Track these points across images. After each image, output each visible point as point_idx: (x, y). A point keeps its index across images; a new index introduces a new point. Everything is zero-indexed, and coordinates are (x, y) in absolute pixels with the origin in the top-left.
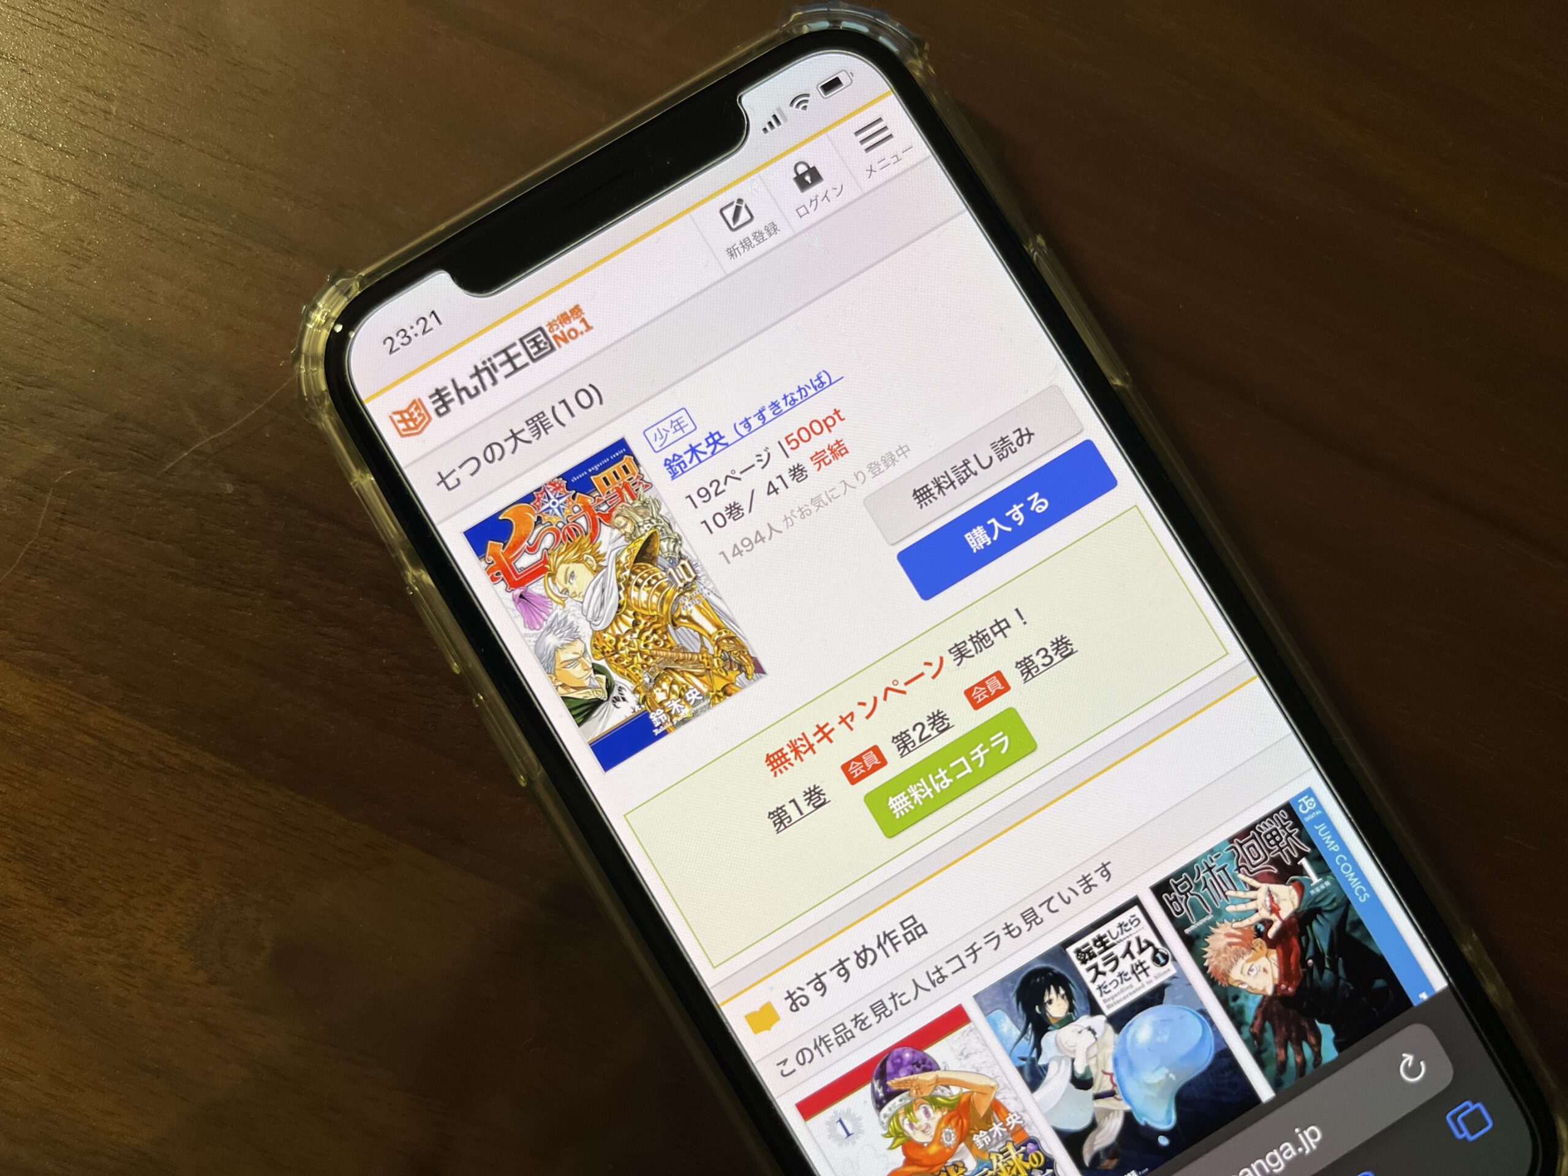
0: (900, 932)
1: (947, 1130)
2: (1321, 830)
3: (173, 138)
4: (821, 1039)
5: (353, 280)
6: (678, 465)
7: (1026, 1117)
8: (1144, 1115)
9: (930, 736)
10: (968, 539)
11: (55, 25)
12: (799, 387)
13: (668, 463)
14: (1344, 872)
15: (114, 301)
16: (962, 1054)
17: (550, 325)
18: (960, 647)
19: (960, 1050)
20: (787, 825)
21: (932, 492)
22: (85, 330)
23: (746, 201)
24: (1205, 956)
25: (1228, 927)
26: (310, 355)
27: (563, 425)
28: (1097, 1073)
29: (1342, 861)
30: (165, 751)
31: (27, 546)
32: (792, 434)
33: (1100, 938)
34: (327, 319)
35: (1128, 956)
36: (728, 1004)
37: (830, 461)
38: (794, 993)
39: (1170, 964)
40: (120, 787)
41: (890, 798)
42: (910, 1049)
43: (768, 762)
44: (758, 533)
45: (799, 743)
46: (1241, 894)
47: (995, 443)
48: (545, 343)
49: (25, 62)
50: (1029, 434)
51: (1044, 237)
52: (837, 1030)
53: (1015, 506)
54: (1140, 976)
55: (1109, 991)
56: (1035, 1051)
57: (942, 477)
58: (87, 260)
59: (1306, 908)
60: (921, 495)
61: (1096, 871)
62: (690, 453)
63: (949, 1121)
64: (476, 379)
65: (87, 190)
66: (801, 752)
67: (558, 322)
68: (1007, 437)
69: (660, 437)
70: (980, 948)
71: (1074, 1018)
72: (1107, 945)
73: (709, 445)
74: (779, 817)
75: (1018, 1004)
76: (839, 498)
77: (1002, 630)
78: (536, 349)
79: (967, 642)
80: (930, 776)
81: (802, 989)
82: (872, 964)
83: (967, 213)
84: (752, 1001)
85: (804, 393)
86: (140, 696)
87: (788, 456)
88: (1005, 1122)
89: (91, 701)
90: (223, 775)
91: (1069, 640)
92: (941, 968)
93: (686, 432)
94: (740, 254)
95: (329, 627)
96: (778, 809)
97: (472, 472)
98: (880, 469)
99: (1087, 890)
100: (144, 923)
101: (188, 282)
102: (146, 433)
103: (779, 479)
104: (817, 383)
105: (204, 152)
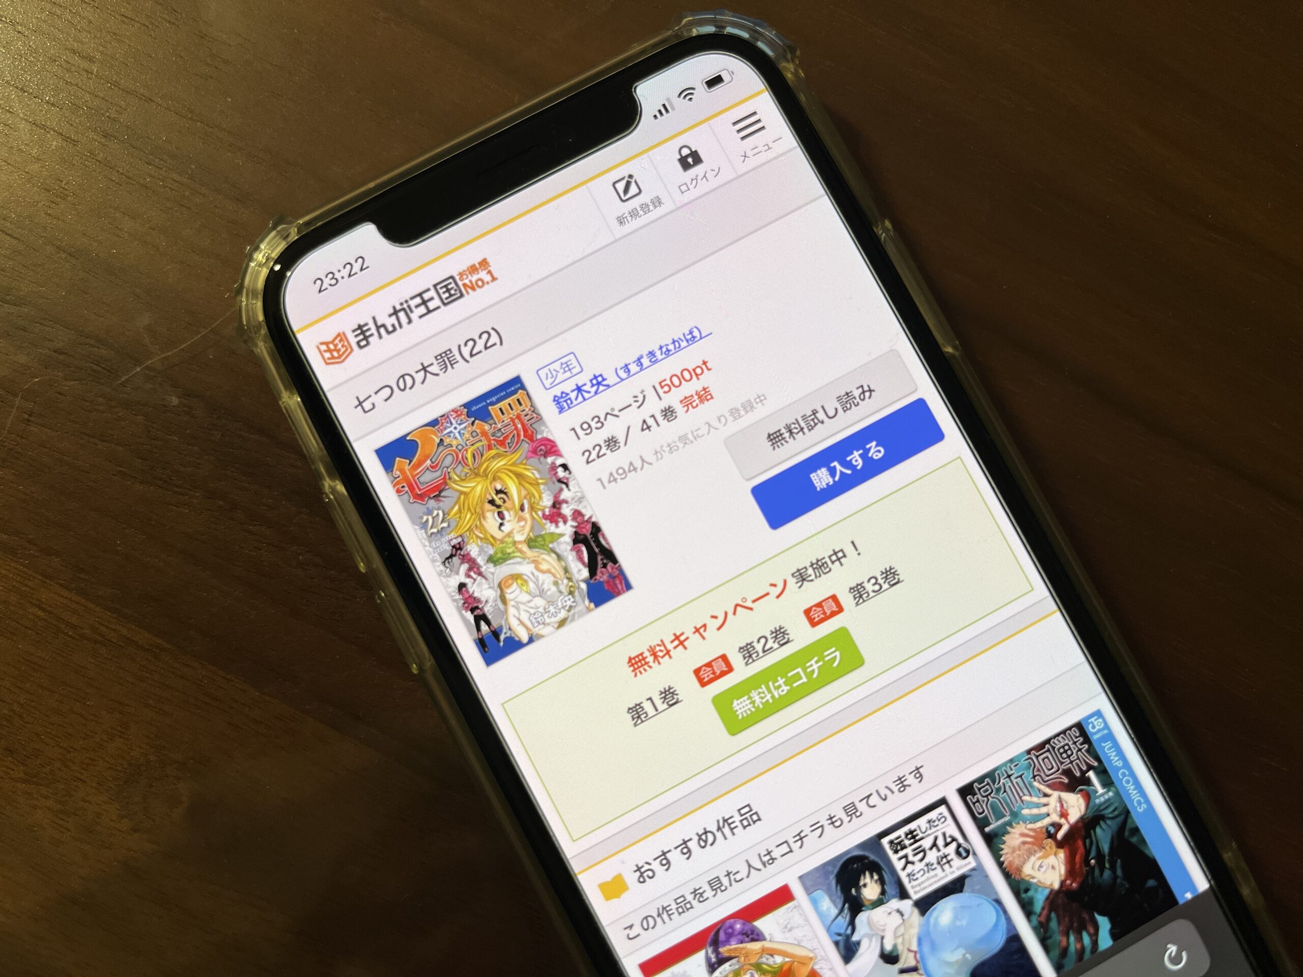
0: (737, 818)
2: (1107, 747)
3: (145, 96)
4: (664, 908)
5: (290, 228)
6: (565, 401)
9: (771, 648)
10: (813, 479)
12: (673, 340)
13: (556, 400)
14: (1125, 785)
15: (85, 234)
16: (786, 927)
17: (461, 274)
18: (802, 571)
19: (785, 924)
20: (644, 719)
21: (784, 436)
22: (58, 257)
23: (635, 177)
24: (1001, 852)
26: (251, 289)
27: (467, 362)
28: (902, 953)
29: (1124, 775)
30: (106, 626)
32: (665, 380)
33: (911, 832)
34: (267, 259)
35: (934, 849)
36: (585, 873)
37: (697, 405)
38: (642, 867)
39: (971, 858)
40: (65, 655)
41: (735, 701)
42: (741, 921)
43: (630, 664)
44: (631, 464)
45: (658, 648)
46: (1035, 799)
47: (840, 396)
48: (456, 290)
49: (21, 25)
50: (870, 391)
51: (891, 221)
52: (679, 901)
53: (855, 452)
54: (944, 867)
55: (917, 879)
56: (850, 928)
57: (794, 423)
58: (64, 197)
59: (1090, 814)
60: (775, 438)
61: (911, 773)
62: (576, 392)
64: (393, 319)
65: (68, 138)
66: (659, 656)
67: (467, 273)
68: (851, 392)
69: (551, 376)
70: (806, 836)
71: (885, 901)
72: (917, 838)
73: (593, 385)
74: (637, 713)
76: (704, 437)
77: (839, 559)
78: (447, 295)
79: (808, 567)
80: (771, 683)
81: (649, 864)
82: (712, 844)
83: (826, 197)
84: (605, 872)
85: (677, 345)
86: (86, 577)
87: (660, 398)
89: (44, 579)
90: (154, 650)
91: (896, 571)
92: (771, 851)
93: (574, 374)
94: (628, 222)
95: (255, 525)
96: (637, 705)
97: (385, 398)
98: (739, 414)
99: (902, 789)
100: (79, 775)
101: (150, 221)
102: (106, 350)
103: (652, 418)
104: (689, 337)
105: (170, 110)
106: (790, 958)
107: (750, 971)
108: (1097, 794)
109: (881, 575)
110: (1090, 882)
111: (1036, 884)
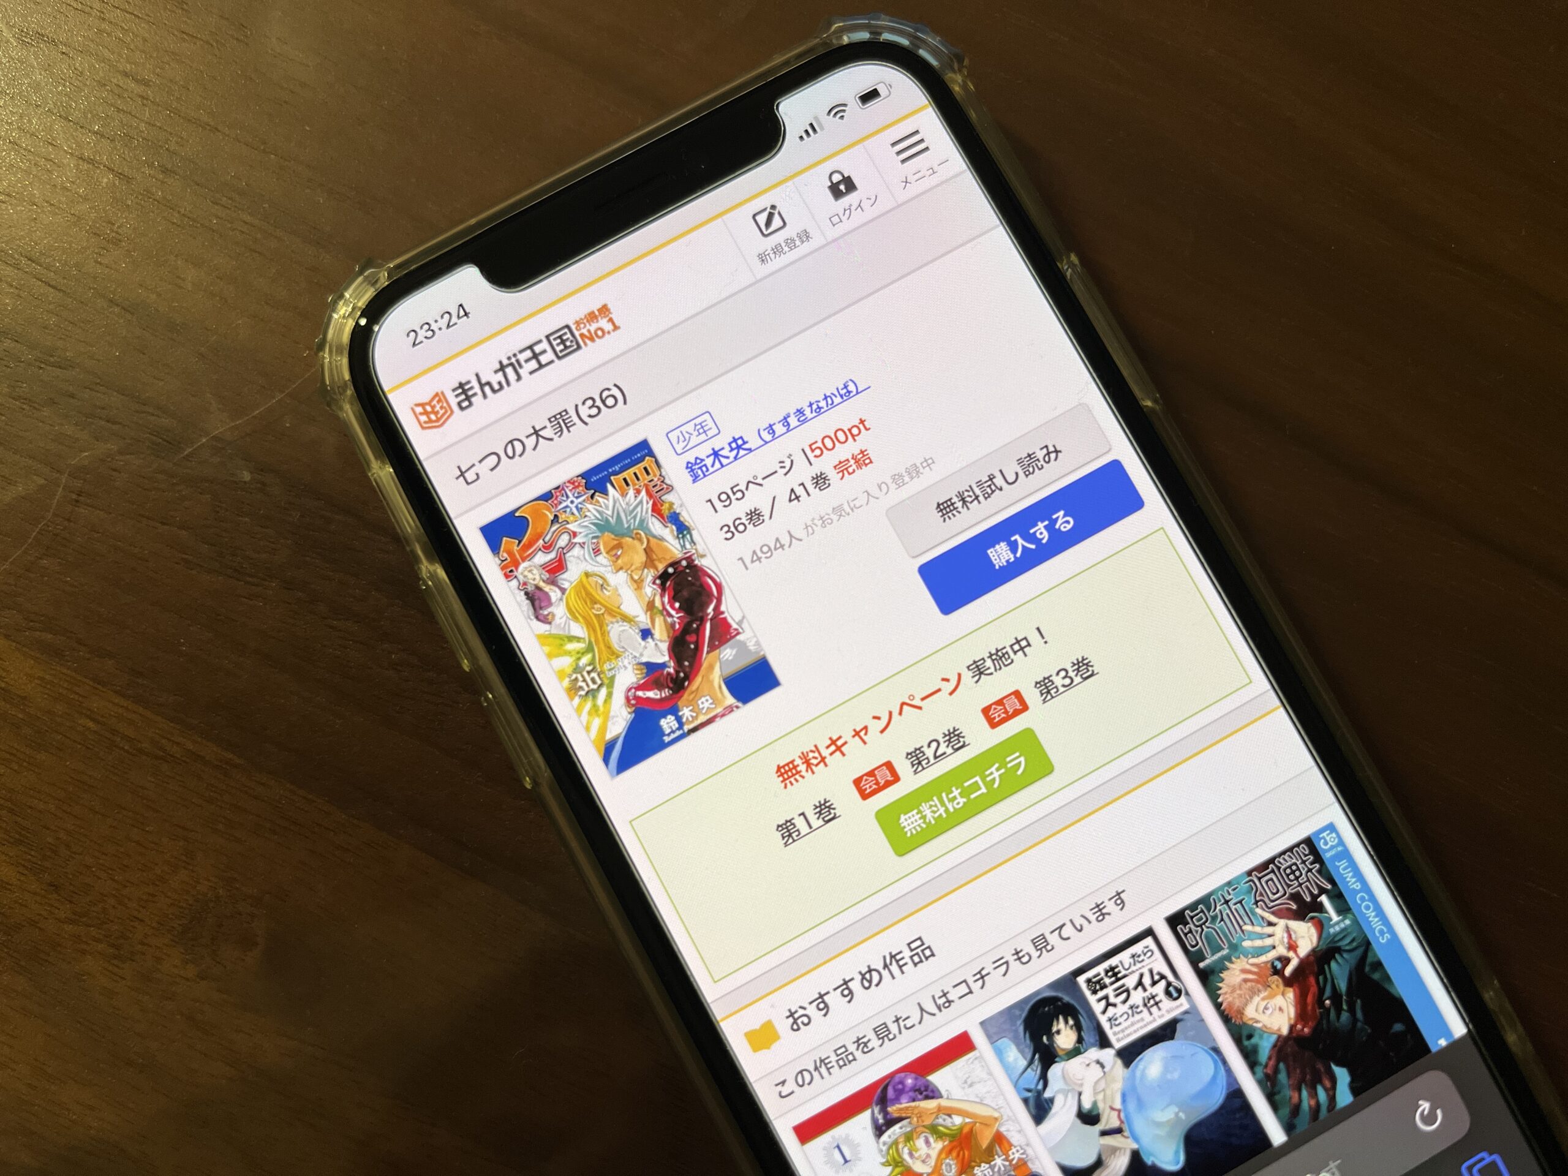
0: (907, 953)
1: (948, 1161)
2: (1342, 867)
3: (208, 125)
4: (822, 1061)
5: (379, 272)
6: (700, 468)
7: (1030, 1151)
8: (1152, 1154)
9: (944, 753)
10: (991, 555)
11: (97, 10)
12: (825, 395)
13: (690, 467)
14: (1364, 911)
15: (141, 285)
16: (966, 1082)
17: (578, 323)
18: (979, 663)
19: (964, 1078)
20: (796, 838)
21: (955, 506)
22: (111, 313)
23: (779, 207)
24: (1219, 992)
25: (1244, 963)
26: (334, 344)
27: (586, 423)
28: (1104, 1110)
29: (1363, 899)
30: (168, 739)
31: (40, 526)
32: (816, 442)
33: (1112, 969)
34: (354, 309)
35: (1140, 988)
36: (728, 1021)
37: (854, 471)
38: (796, 1012)
39: (1183, 999)
40: (119, 773)
41: (902, 816)
42: (913, 1075)
43: (779, 774)
44: (777, 540)
45: (811, 755)
46: (1258, 929)
47: (1021, 459)
48: (572, 341)
49: (65, 45)
50: (1057, 452)
51: (1078, 255)
52: (839, 1052)
53: (1039, 523)
54: (1151, 1009)
55: (1120, 1024)
56: (1041, 1082)
57: (967, 491)
58: (116, 242)
59: (1324, 947)
60: (945, 508)
61: (1110, 899)
62: (712, 457)
63: (950, 1152)
65: (120, 174)
66: (813, 764)
67: (585, 321)
68: (1034, 453)
69: (683, 439)
70: (988, 974)
71: (1082, 1050)
72: (1119, 975)
73: (732, 450)
74: (788, 831)
75: (1025, 1033)
76: (862, 508)
77: (1022, 649)
78: (562, 347)
79: (986, 659)
80: (944, 795)
81: (804, 1008)
82: (877, 985)
83: (1001, 227)
84: (752, 1019)
85: (830, 401)
86: (145, 682)
87: (811, 464)
88: (1008, 1156)
89: (96, 685)
90: (224, 766)
91: (1090, 662)
92: (948, 993)
93: (709, 437)
94: (771, 260)
95: (340, 620)
96: (787, 822)
97: (492, 466)
98: (903, 481)
99: (1101, 918)
100: (135, 913)
101: (217, 270)
102: (166, 419)
103: (802, 487)
104: (843, 392)
105: (239, 142)
106: (971, 1118)
107: (924, 1134)
108: (1331, 923)
109: (1072, 667)
111: (1260, 1029)
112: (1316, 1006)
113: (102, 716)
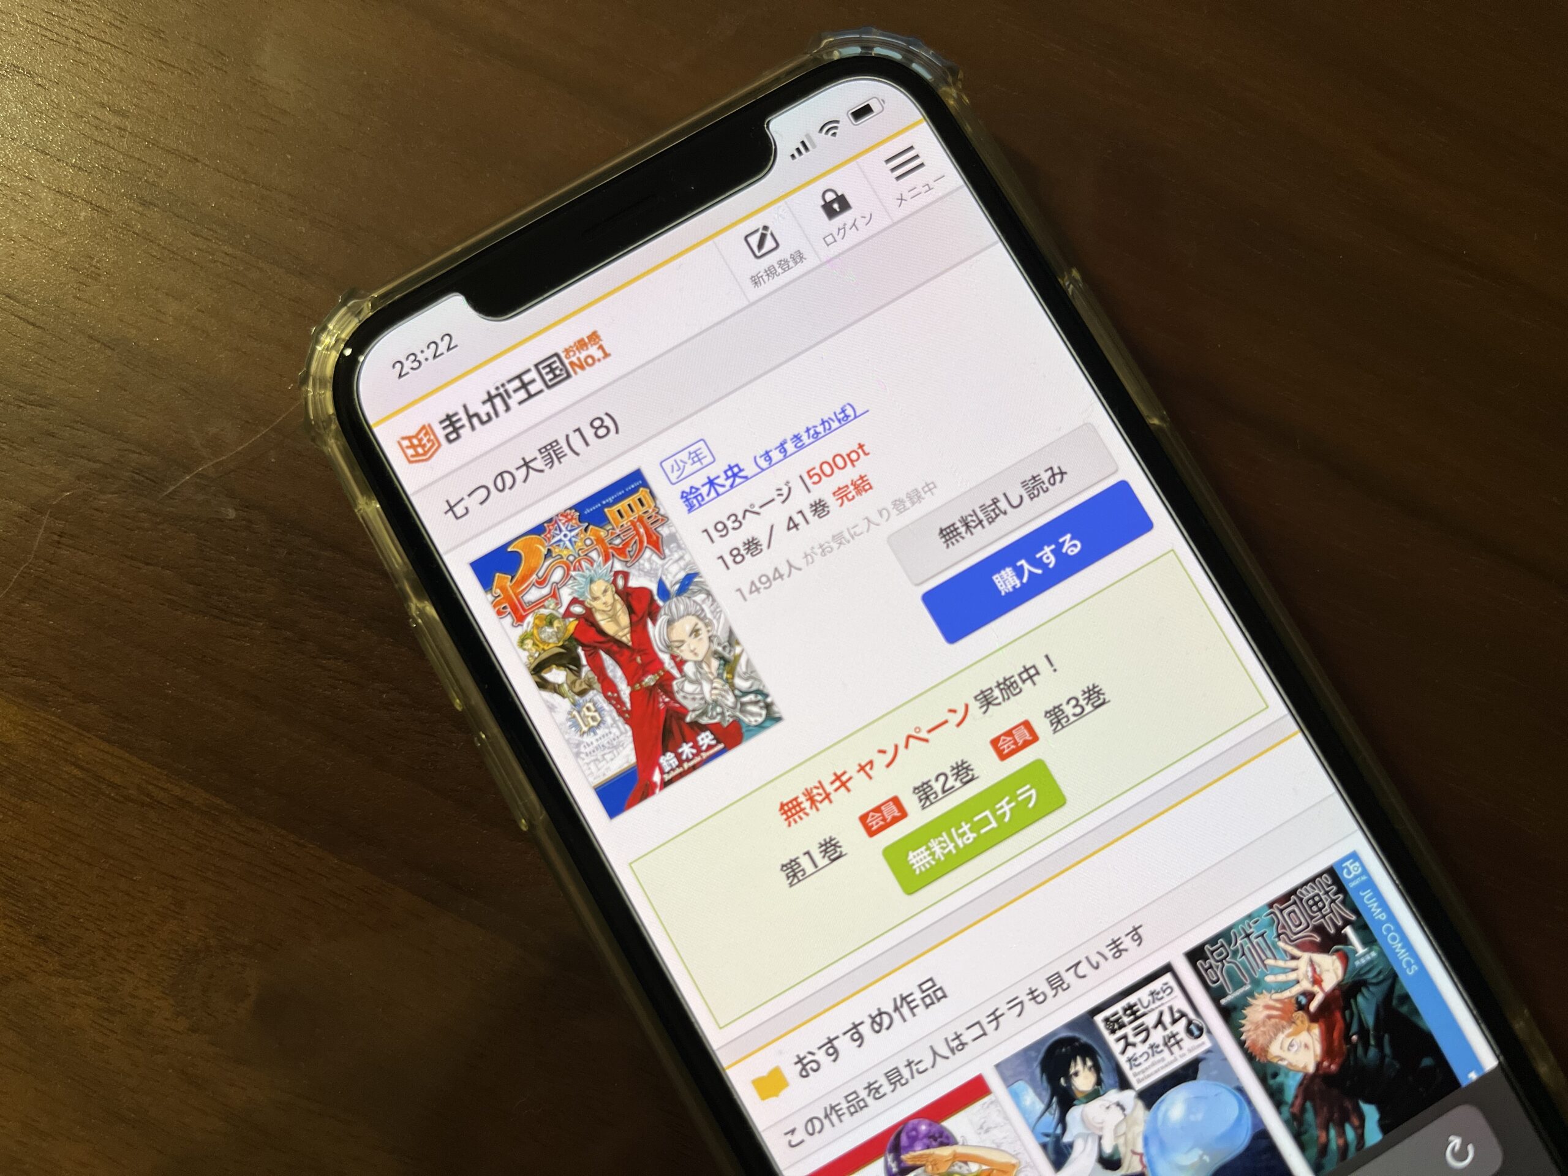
0: (918, 995)
2: (1366, 897)
3: (189, 156)
4: (832, 1108)
5: (364, 302)
6: (696, 497)
9: (953, 787)
10: (996, 581)
11: (73, 41)
12: (822, 420)
13: (685, 496)
14: (1391, 942)
15: (121, 321)
16: (981, 1128)
17: (567, 351)
18: (986, 693)
19: (980, 1123)
20: (801, 878)
21: (959, 531)
22: (90, 349)
23: (771, 228)
24: (1242, 1029)
26: (318, 377)
27: (577, 454)
28: (1126, 1153)
29: (1389, 930)
30: (155, 785)
31: (22, 569)
32: (814, 469)
33: (1130, 1007)
34: (337, 341)
35: (1160, 1027)
36: (734, 1068)
37: (854, 497)
38: (805, 1058)
39: (1204, 1037)
40: (106, 821)
41: (910, 853)
42: (927, 1121)
43: (782, 811)
44: (776, 570)
45: (815, 791)
46: (1281, 963)
47: (1025, 481)
48: (561, 370)
49: (41, 77)
50: (1062, 473)
51: (1079, 270)
52: (850, 1098)
53: (1046, 547)
54: (1172, 1049)
56: (1060, 1126)
57: (971, 516)
58: (96, 277)
59: (1350, 980)
60: (948, 534)
61: (1127, 935)
62: (708, 486)
64: (488, 406)
65: (99, 207)
66: (817, 801)
67: (575, 349)
68: (1039, 475)
69: (677, 468)
70: (1002, 1015)
71: (1101, 1093)
72: (1138, 1014)
73: (728, 478)
74: (792, 871)
75: (1042, 1076)
76: (862, 535)
77: (1030, 677)
78: (551, 376)
79: (994, 688)
80: (953, 830)
81: (813, 1054)
82: (888, 1028)
83: (1000, 244)
84: (759, 1065)
85: (827, 426)
86: (131, 727)
87: (809, 491)
89: (80, 731)
90: (213, 812)
91: (1101, 690)
92: (961, 1035)
93: (705, 464)
94: (765, 282)
95: (329, 659)
96: (792, 861)
97: (481, 501)
98: (905, 506)
99: (1118, 954)
100: (125, 965)
101: (198, 303)
102: (149, 456)
103: (800, 515)
104: (841, 416)
105: (219, 172)
106: (988, 1165)
108: (1357, 955)
109: (1083, 695)
110: (1352, 1063)
112: (1343, 1041)
113: (88, 763)
